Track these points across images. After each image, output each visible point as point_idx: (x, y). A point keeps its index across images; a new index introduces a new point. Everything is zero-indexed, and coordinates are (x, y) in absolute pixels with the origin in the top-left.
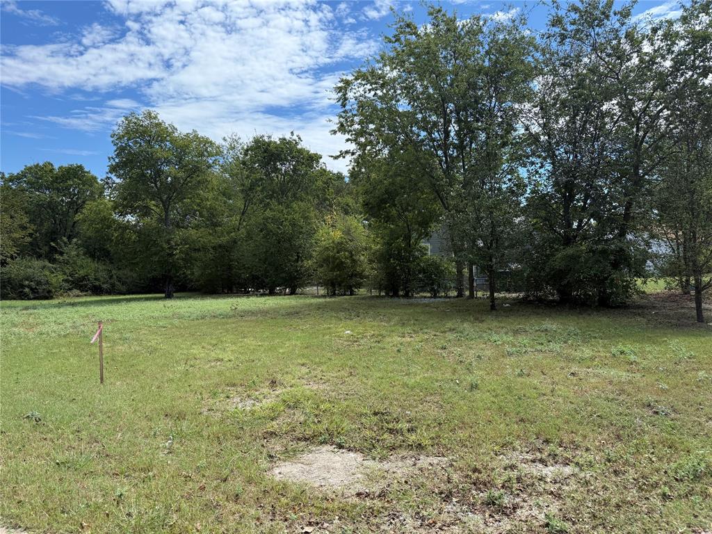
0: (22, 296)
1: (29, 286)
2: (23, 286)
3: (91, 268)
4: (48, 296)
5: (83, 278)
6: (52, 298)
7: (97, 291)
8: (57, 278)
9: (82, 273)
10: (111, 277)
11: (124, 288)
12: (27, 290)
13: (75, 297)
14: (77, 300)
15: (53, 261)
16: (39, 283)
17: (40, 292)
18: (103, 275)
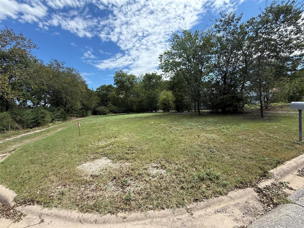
0: (100, 114)
1: (101, 112)
2: (100, 112)
3: (114, 108)
4: (105, 114)
5: (112, 110)
6: (106, 115)
7: (115, 113)
8: (107, 110)
9: (112, 109)
10: (118, 110)
11: (121, 112)
12: (101, 113)
13: (111, 114)
14: (112, 115)
15: (106, 106)
16: (103, 111)
17: (104, 113)
18: (117, 109)
